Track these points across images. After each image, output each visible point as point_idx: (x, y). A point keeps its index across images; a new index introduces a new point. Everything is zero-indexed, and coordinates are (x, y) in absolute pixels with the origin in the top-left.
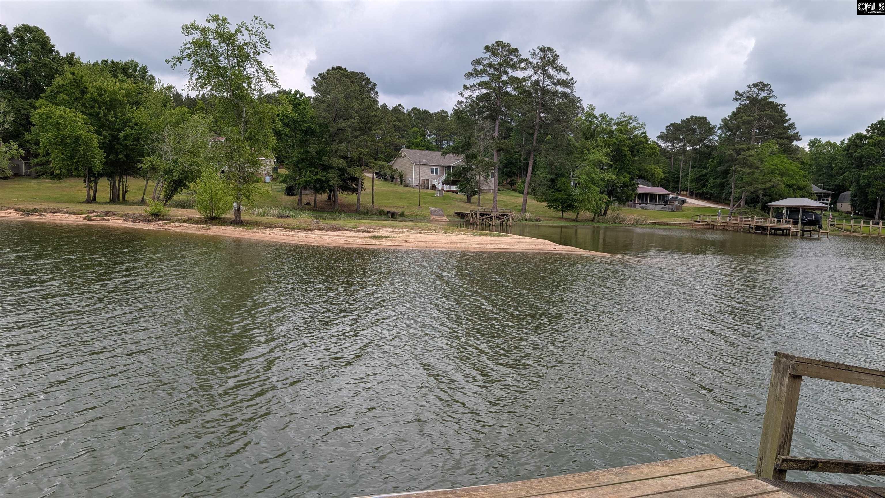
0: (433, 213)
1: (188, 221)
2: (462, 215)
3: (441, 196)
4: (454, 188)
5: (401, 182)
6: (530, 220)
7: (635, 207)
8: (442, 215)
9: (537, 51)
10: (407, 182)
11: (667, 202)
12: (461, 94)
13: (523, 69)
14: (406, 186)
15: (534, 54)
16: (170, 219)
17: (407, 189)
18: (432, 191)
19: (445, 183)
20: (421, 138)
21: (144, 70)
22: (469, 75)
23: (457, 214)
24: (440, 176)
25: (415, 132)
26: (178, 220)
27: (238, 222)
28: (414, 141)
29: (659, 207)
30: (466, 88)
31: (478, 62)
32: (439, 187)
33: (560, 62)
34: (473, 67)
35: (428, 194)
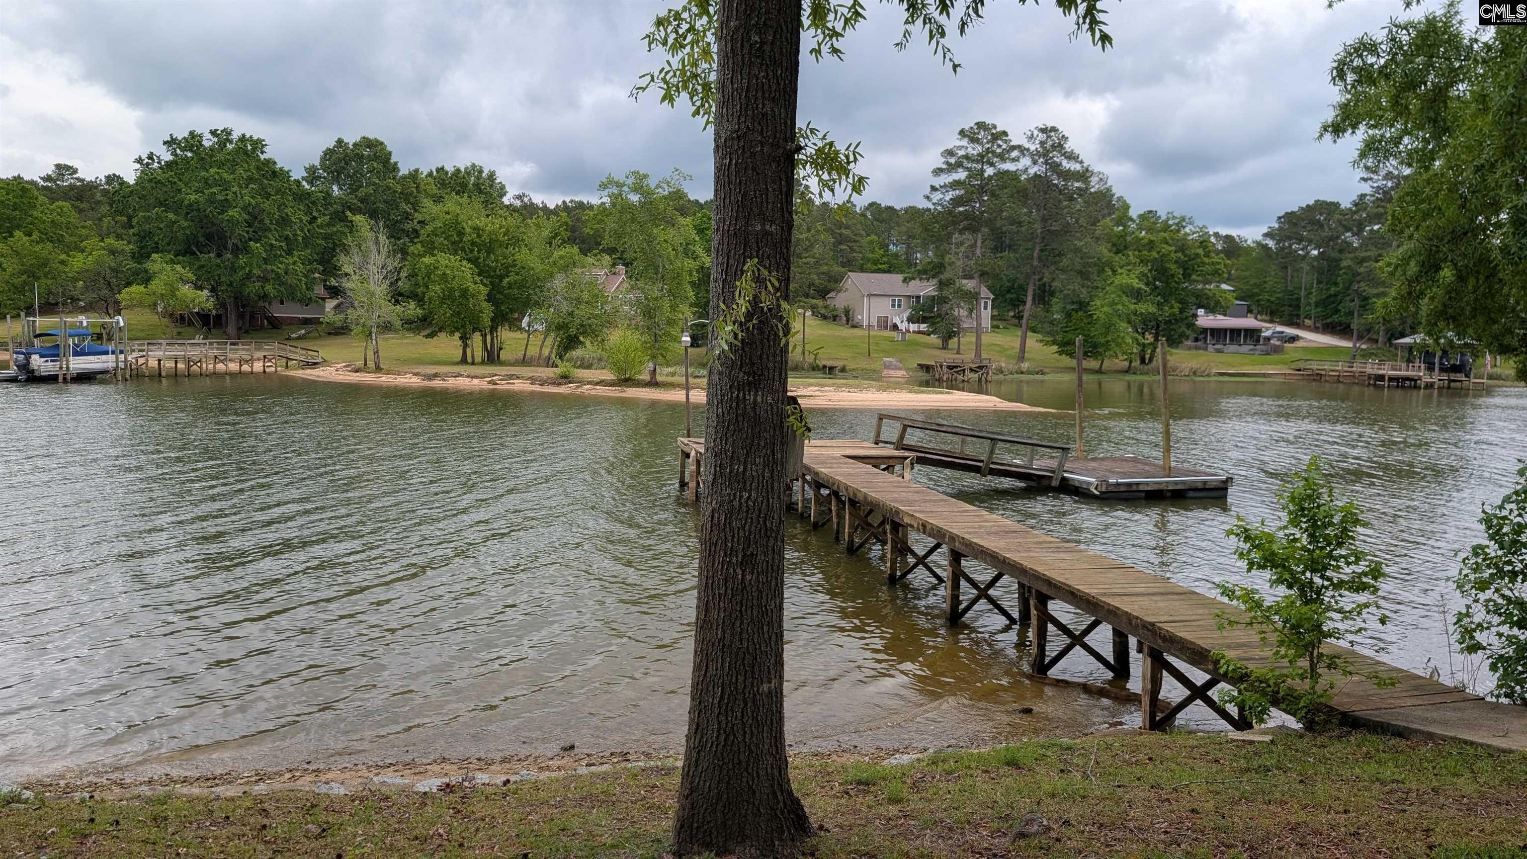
0: (888, 366)
1: (600, 383)
2: (927, 368)
3: (904, 340)
4: (923, 327)
5: (848, 321)
6: (1029, 372)
7: (1206, 349)
8: (900, 369)
9: (1036, 133)
10: (856, 321)
11: (1258, 341)
12: (928, 198)
13: (1014, 160)
14: (854, 327)
15: (1031, 137)
16: (581, 382)
17: (856, 331)
18: (894, 334)
19: (910, 320)
20: (881, 252)
21: (492, 175)
22: (938, 172)
23: (921, 366)
24: (905, 310)
25: (872, 242)
26: (589, 383)
27: (653, 384)
28: (871, 256)
29: (1245, 348)
30: (933, 189)
31: (950, 153)
32: (903, 326)
33: (1068, 146)
34: (943, 160)
35: (886, 339)
